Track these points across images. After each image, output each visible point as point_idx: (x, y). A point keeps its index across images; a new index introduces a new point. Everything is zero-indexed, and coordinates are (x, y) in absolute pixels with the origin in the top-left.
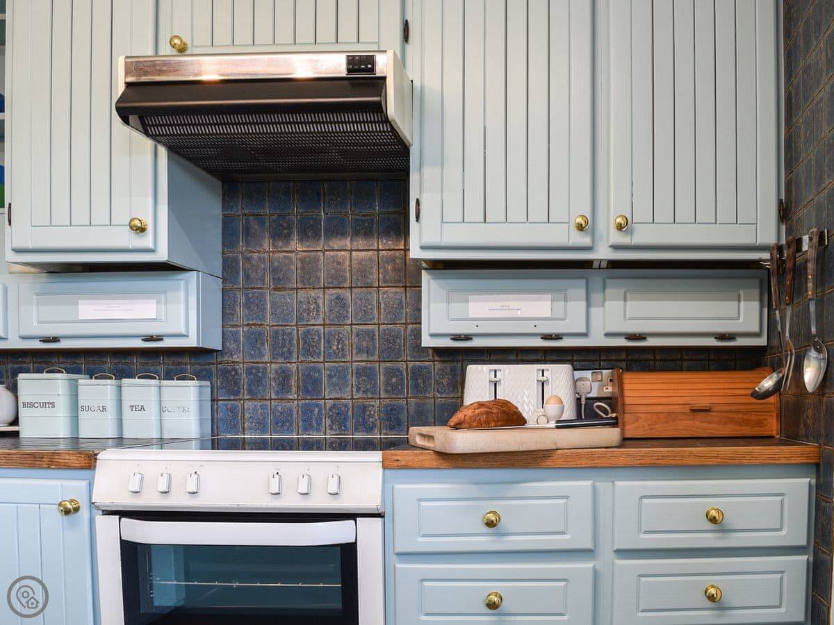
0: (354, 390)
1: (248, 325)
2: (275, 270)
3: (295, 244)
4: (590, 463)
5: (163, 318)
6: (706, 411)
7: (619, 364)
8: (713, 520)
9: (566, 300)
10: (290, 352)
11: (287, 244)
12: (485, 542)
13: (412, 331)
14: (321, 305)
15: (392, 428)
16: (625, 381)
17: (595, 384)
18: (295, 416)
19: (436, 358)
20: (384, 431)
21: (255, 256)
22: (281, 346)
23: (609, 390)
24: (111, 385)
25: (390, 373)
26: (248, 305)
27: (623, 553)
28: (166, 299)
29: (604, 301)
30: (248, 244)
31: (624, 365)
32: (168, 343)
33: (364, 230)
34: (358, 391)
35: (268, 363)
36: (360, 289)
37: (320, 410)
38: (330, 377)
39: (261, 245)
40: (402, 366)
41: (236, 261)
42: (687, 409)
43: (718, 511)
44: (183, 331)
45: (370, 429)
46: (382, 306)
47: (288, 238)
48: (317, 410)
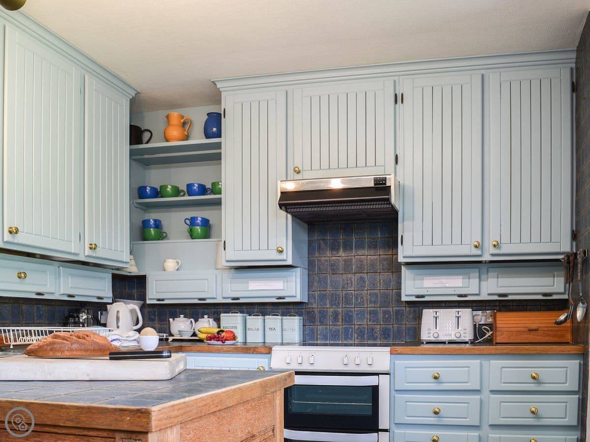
0: (368, 320)
1: (319, 291)
2: (332, 265)
3: (341, 253)
4: (479, 353)
5: (286, 288)
6: (535, 330)
7: (495, 308)
8: (534, 378)
9: (469, 279)
10: (338, 303)
11: (338, 253)
12: (434, 386)
13: (395, 292)
14: (353, 281)
15: (386, 338)
16: (497, 316)
17: (483, 317)
18: (341, 333)
19: (407, 306)
20: (381, 340)
21: (323, 259)
22: (335, 300)
23: (490, 320)
24: (261, 319)
25: (385, 313)
26: (319, 282)
27: (493, 392)
28: (287, 280)
29: (488, 278)
30: (320, 254)
31: (498, 308)
32: (287, 300)
33: (373, 246)
34: (370, 321)
35: (328, 308)
36: (371, 274)
37: (352, 330)
38: (357, 314)
39: (325, 254)
40: (391, 309)
41: (314, 261)
42: (526, 329)
43: (537, 374)
44: (294, 295)
45: (375, 339)
46: (382, 281)
47: (338, 250)
48: (351, 330)
